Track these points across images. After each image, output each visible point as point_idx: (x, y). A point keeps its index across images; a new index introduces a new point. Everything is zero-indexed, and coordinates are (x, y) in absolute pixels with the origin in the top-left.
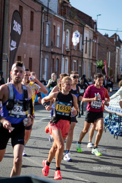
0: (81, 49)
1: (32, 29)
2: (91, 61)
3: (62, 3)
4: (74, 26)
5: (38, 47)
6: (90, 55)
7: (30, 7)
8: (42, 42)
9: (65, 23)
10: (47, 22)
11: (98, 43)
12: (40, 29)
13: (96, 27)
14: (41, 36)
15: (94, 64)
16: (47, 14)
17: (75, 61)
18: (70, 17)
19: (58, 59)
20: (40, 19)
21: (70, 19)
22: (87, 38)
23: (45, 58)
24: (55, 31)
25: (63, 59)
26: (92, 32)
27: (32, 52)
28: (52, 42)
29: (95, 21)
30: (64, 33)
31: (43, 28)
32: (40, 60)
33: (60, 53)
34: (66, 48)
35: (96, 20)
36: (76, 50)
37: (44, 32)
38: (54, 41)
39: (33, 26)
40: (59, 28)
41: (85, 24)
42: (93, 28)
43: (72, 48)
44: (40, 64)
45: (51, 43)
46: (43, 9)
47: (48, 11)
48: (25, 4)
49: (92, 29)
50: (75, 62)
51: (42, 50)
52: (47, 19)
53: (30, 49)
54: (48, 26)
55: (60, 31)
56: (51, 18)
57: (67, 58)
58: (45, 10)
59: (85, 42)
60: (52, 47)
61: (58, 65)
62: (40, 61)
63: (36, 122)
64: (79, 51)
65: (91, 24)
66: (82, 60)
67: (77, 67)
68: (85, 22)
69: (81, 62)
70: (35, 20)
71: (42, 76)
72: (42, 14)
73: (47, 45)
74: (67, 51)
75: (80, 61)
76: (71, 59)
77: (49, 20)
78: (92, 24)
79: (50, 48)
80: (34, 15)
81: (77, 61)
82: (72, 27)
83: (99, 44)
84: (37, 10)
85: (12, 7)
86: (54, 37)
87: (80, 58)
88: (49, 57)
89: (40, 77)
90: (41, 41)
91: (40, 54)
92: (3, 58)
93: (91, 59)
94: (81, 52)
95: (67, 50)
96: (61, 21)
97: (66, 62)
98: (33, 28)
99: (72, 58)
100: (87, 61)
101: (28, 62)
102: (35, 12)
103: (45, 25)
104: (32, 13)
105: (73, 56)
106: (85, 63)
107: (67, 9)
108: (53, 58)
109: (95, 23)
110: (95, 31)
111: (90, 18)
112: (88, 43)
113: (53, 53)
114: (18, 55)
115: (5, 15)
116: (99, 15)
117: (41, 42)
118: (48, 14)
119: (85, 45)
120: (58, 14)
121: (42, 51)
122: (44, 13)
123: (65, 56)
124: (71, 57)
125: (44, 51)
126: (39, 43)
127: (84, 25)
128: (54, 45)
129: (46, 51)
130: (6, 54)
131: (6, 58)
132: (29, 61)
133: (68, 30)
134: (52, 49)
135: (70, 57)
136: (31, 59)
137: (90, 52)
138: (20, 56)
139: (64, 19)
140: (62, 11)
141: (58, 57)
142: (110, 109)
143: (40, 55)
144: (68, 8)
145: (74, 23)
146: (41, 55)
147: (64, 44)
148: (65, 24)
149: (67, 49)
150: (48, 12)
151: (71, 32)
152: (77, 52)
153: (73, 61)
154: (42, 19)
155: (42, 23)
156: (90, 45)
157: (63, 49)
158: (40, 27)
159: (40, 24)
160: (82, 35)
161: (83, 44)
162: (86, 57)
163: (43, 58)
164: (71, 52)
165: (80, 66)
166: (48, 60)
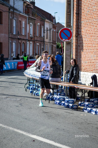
0: (42, 36)
2: (52, 44)
3: (26, 5)
5: (7, 35)
6: (50, 40)
8: (11, 31)
9: (28, 19)
10: (13, 18)
11: (57, 31)
12: (8, 23)
13: (55, 21)
14: (9, 28)
15: (54, 46)
16: (13, 13)
17: (38, 44)
18: (33, 14)
19: (24, 43)
21: (33, 16)
22: (47, 28)
23: (13, 43)
24: (21, 24)
25: (28, 42)
26: (51, 24)
27: (2, 39)
28: (18, 32)
29: (54, 17)
30: (28, 25)
32: (9, 44)
33: (25, 38)
34: (30, 36)
36: (38, 37)
37: (12, 25)
39: (2, 21)
40: (23, 22)
43: (35, 35)
44: (9, 47)
45: (17, 32)
46: (10, 10)
47: (14, 11)
50: (38, 45)
51: (10, 37)
52: (13, 16)
53: (1, 36)
54: (14, 21)
55: (25, 24)
56: (17, 15)
57: (31, 42)
58: (11, 10)
59: (45, 31)
60: (19, 35)
61: (24, 47)
64: (41, 37)
66: (44, 43)
67: (40, 48)
68: (47, 18)
69: (43, 44)
70: (3, 17)
71: (11, 54)
73: (14, 34)
74: (31, 38)
75: (42, 44)
77: (15, 17)
78: (52, 19)
79: (17, 36)
80: (3, 14)
81: (40, 44)
82: (35, 21)
84: (5, 10)
86: (20, 28)
87: (42, 42)
88: (17, 42)
89: (10, 55)
91: (9, 40)
93: (51, 43)
94: (43, 38)
96: (25, 17)
98: (2, 23)
99: (35, 42)
100: (48, 44)
102: (3, 12)
103: (12, 21)
104: (1, 13)
105: (36, 41)
106: (46, 45)
107: (30, 9)
108: (19, 42)
109: (54, 18)
110: (54, 23)
111: (50, 15)
112: (48, 31)
113: (19, 39)
116: (56, 13)
120: (24, 13)
121: (10, 38)
122: (10, 12)
123: (29, 40)
124: (34, 41)
125: (12, 38)
126: (8, 32)
128: (20, 33)
129: (14, 37)
133: (31, 23)
134: (18, 37)
136: (1, 43)
137: (50, 38)
139: (28, 16)
140: (26, 11)
141: (23, 41)
143: (9, 41)
145: (36, 19)
146: (10, 40)
147: (28, 32)
148: (29, 19)
151: (34, 24)
152: (40, 38)
153: (36, 44)
154: (9, 16)
155: (9, 19)
156: (50, 33)
157: (28, 36)
158: (8, 22)
159: (8, 20)
160: (43, 27)
161: (44, 32)
162: (47, 41)
163: (11, 42)
164: (34, 38)
165: (42, 47)
166: (16, 44)
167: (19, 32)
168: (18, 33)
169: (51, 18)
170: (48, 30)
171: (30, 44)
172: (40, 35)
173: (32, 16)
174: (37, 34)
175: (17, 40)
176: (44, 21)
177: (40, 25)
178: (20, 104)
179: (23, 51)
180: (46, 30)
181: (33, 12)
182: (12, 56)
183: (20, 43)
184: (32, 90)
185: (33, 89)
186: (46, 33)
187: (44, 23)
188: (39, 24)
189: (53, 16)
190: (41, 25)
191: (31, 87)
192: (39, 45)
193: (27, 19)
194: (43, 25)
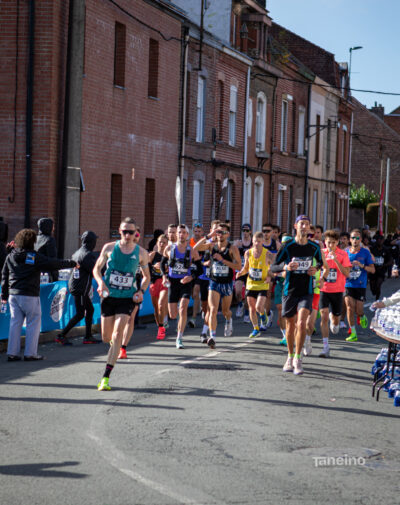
0: (300, 151)
1: (153, 92)
2: (333, 187)
3: (243, 14)
4: (279, 80)
5: (173, 147)
6: (328, 168)
7: (149, 27)
8: (185, 130)
9: (252, 73)
10: (200, 69)
11: (352, 131)
12: (179, 92)
13: (347, 83)
14: (182, 112)
15: (342, 197)
16: (198, 47)
17: (285, 188)
18: (268, 54)
19: (231, 181)
20: (178, 63)
21: (269, 62)
22: (318, 117)
23: (193, 180)
24: (224, 98)
25: (248, 180)
26: (335, 100)
27: (154, 162)
28: (214, 131)
29: (344, 67)
30: (249, 102)
31: (188, 89)
33: (238, 163)
34: (257, 150)
35: (347, 63)
36: (286, 154)
38: (221, 126)
39: (156, 83)
40: (234, 89)
41: (314, 77)
42: (339, 88)
43: (273, 148)
45: (211, 135)
46: (185, 31)
47: (202, 37)
48: (134, 18)
49: (335, 92)
50: (283, 191)
51: (183, 154)
52: (200, 63)
53: (149, 152)
54: (201, 81)
55: (238, 99)
56: (210, 58)
57: (259, 179)
58: (193, 34)
59: (313, 130)
60: (215, 146)
61: (233, 200)
63: (168, 370)
64: (296, 157)
65: (332, 75)
66: (306, 183)
67: (292, 206)
68: (312, 70)
69: (301, 189)
70: (162, 63)
72: (185, 47)
73: (199, 139)
74: (259, 158)
75: (299, 186)
76: (272, 181)
77: (206, 66)
78: (336, 75)
79: (210, 150)
80: (161, 51)
81: (291, 187)
82: (275, 86)
83: (356, 136)
84: (168, 33)
85: (95, 28)
86: (221, 116)
87: (299, 177)
88: (206, 176)
90: (182, 128)
91: (180, 166)
92: (68, 179)
93: (332, 182)
94: (301, 159)
95: (259, 156)
96: (240, 67)
97: (258, 191)
98: (156, 89)
99: (273, 177)
100: (322, 187)
101: (144, 192)
102: (161, 41)
103: (192, 81)
104: (154, 44)
105: (277, 172)
106: (313, 193)
107: (258, 31)
108: (217, 178)
109: (345, 72)
110: (342, 95)
111: (330, 57)
112: (323, 133)
113: (216, 164)
114: (114, 172)
115: (74, 52)
116: (356, 48)
117: (182, 130)
119: (313, 140)
121: (185, 157)
122: (188, 42)
123: (253, 171)
124: (271, 175)
125: (190, 158)
126: (177, 132)
127: (310, 77)
128: (220, 139)
129: (201, 157)
130: (78, 168)
131: (77, 180)
132: (147, 189)
133: (261, 95)
134: (214, 153)
135: (267, 177)
136: (150, 182)
137: (328, 161)
138: (119, 172)
139: (250, 63)
140: (244, 37)
141: (233, 175)
142: (392, 330)
143: (180, 171)
144: (263, 28)
145: (281, 74)
146: (183, 169)
147: (250, 135)
148: (254, 76)
149: (261, 152)
150: (201, 41)
151: (271, 98)
152: (290, 159)
153: (277, 187)
154: (184, 63)
155: (183, 74)
156: (329, 140)
157: (248, 152)
159: (179, 77)
160: (304, 110)
161: (307, 136)
162: (316, 176)
163: (186, 178)
164: (271, 162)
165: (299, 201)
166: (204, 185)
167: (217, 135)
168: (215, 136)
169: (332, 72)
170: (322, 122)
171: (256, 187)
172: (293, 147)
173: (266, 60)
174: (283, 144)
175: (209, 168)
176: (310, 87)
177: (294, 103)
179: (229, 218)
180: (313, 126)
181: (268, 43)
183: (218, 182)
187: (306, 92)
188: (289, 98)
189: (340, 65)
190: (297, 104)
192: (287, 190)
193: (249, 76)
194: (304, 105)
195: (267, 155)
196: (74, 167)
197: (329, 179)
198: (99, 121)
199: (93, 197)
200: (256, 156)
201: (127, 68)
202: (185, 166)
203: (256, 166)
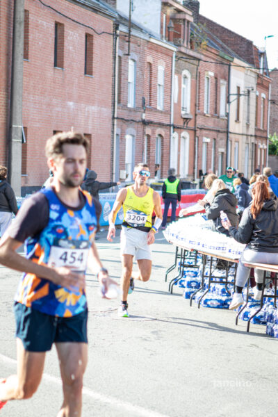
0: (222, 112)
1: (88, 71)
2: (253, 140)
4: (201, 63)
5: (107, 112)
6: (248, 125)
7: (83, 25)
8: (118, 97)
9: (176, 57)
10: (128, 55)
11: (270, 99)
12: (111, 71)
13: (265, 63)
14: (114, 86)
15: (261, 147)
16: (127, 37)
17: (208, 140)
18: (191, 42)
19: (160, 135)
20: (111, 51)
21: (192, 48)
22: (238, 88)
23: (125, 135)
24: (152, 75)
25: (175, 135)
26: (254, 75)
27: (90, 122)
28: (144, 99)
30: (175, 78)
31: (120, 69)
32: (113, 138)
33: (166, 122)
34: (183, 112)
35: (264, 48)
36: (209, 115)
37: (123, 77)
38: (150, 96)
39: (92, 65)
41: (233, 58)
42: (259, 68)
43: (197, 111)
44: (113, 148)
45: (141, 102)
46: (116, 27)
47: (130, 31)
48: (70, 19)
49: (253, 70)
50: (207, 143)
51: (116, 116)
52: (129, 49)
53: (86, 114)
54: (131, 63)
55: (165, 76)
56: (139, 46)
57: (185, 134)
58: (123, 29)
59: (233, 98)
60: (145, 110)
61: (162, 150)
62: (113, 140)
64: (218, 117)
65: (252, 56)
66: (228, 137)
67: (215, 154)
69: (224, 141)
70: (96, 51)
71: (119, 173)
72: (116, 38)
73: (130, 105)
74: (184, 119)
75: (221, 139)
76: (197, 135)
77: (135, 51)
78: (254, 57)
79: (139, 113)
80: (95, 42)
81: (215, 139)
82: (198, 65)
83: (273, 102)
84: (101, 29)
85: (37, 26)
86: (150, 88)
87: (221, 132)
88: (137, 131)
89: (114, 176)
90: (114, 97)
91: (113, 125)
92: (13, 134)
93: (251, 136)
94: (223, 119)
95: (184, 117)
96: (167, 53)
97: (184, 142)
98: (92, 70)
99: (198, 132)
100: (243, 139)
102: (95, 36)
103: (123, 63)
104: (88, 37)
105: (201, 129)
106: (235, 145)
107: (182, 26)
108: (147, 133)
109: (263, 54)
110: (261, 72)
111: (250, 44)
112: (242, 98)
113: (145, 123)
114: (55, 129)
115: (16, 44)
116: (270, 37)
117: (114, 99)
118: (129, 38)
120: (162, 37)
121: (117, 118)
122: (118, 35)
123: (178, 128)
124: (195, 131)
125: (122, 119)
126: (110, 101)
127: (230, 59)
128: (150, 105)
129: (132, 118)
130: (20, 127)
131: (20, 135)
133: (185, 72)
134: (144, 115)
135: (193, 132)
137: (248, 120)
138: (60, 129)
139: (175, 49)
140: (171, 30)
141: (159, 131)
143: (113, 128)
144: (186, 24)
145: (202, 57)
146: (115, 127)
147: (176, 102)
148: (178, 59)
149: (186, 114)
150: (130, 35)
151: (195, 76)
152: (213, 119)
153: (202, 139)
154: (115, 50)
155: (115, 58)
156: (249, 105)
157: (175, 114)
158: (111, 67)
159: (112, 60)
160: (226, 83)
161: (228, 102)
162: (237, 132)
163: (119, 134)
164: (195, 121)
165: (222, 150)
166: (135, 138)
167: (147, 99)
168: (144, 103)
169: (250, 54)
170: (241, 93)
171: (182, 139)
172: (216, 110)
173: (189, 47)
174: (206, 108)
175: (139, 125)
176: (230, 65)
177: (216, 78)
178: (153, 332)
179: (159, 162)
180: (234, 94)
181: (192, 34)
182: (120, 179)
183: (148, 136)
184: (192, 287)
185: (194, 284)
186: (233, 105)
187: (227, 70)
188: (212, 74)
189: (260, 49)
190: (219, 78)
191: (188, 279)
192: (211, 142)
193: (174, 59)
194: (225, 79)
195: (191, 116)
196: (18, 126)
197: (249, 133)
198: (41, 93)
199: (37, 147)
200: (181, 117)
201: (66, 54)
202: (118, 125)
203: (182, 124)
